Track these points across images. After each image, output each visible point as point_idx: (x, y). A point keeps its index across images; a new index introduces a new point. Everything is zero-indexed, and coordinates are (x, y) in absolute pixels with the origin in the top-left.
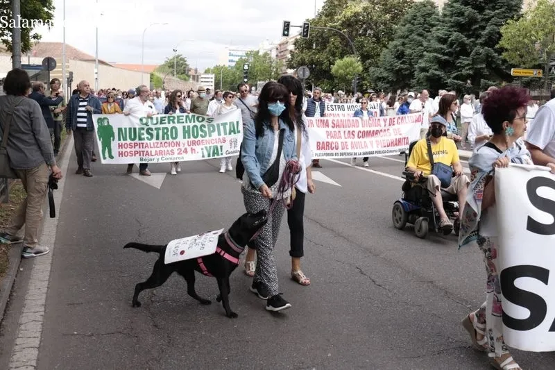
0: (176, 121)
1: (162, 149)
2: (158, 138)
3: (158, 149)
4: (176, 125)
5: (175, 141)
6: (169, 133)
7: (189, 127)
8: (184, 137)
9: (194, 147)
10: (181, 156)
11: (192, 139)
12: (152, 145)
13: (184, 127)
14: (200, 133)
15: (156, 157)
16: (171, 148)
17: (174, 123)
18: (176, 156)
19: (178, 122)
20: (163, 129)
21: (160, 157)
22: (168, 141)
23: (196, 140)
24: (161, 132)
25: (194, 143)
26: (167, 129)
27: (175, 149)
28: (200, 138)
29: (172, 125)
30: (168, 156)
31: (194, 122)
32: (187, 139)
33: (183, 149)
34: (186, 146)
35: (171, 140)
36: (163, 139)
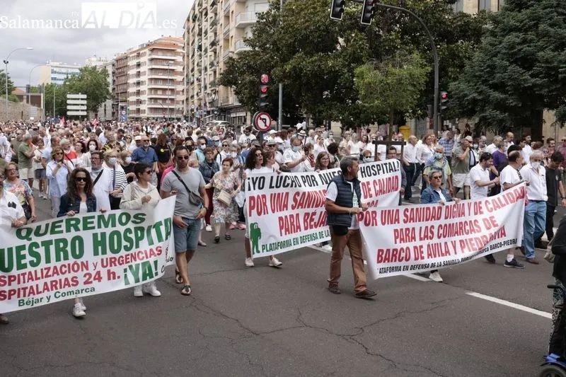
0: (81, 226)
1: (56, 277)
2: (48, 261)
3: (48, 280)
4: (82, 233)
5: (79, 261)
6: (69, 249)
7: (103, 235)
8: (96, 253)
9: (113, 269)
10: (89, 286)
11: (109, 254)
12: (39, 275)
13: (95, 235)
14: (124, 243)
15: (46, 294)
16: (73, 274)
17: (77, 229)
18: (81, 286)
19: (85, 228)
20: (58, 241)
21: (52, 293)
22: (66, 263)
23: (117, 256)
24: (52, 248)
25: (112, 262)
26: (65, 241)
27: (80, 275)
28: (123, 253)
29: (73, 233)
30: (67, 289)
31: (114, 225)
32: (101, 256)
33: (93, 274)
34: (99, 268)
35: (71, 260)
36: (58, 259)
